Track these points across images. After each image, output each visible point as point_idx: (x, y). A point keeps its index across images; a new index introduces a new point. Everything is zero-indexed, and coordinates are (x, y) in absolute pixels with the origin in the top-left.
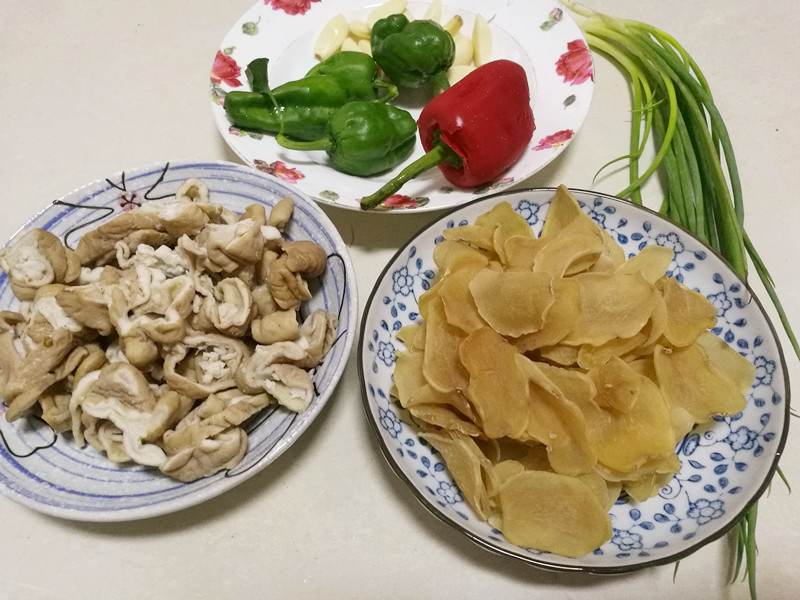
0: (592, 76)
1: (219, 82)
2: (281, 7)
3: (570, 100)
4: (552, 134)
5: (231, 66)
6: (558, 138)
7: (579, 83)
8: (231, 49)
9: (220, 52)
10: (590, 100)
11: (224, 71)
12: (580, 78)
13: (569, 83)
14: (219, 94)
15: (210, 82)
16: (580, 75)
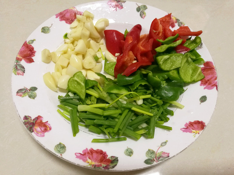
0: (217, 86)
1: (21, 60)
2: (64, 20)
3: (203, 99)
4: (192, 121)
5: (30, 50)
6: (195, 126)
7: (209, 89)
8: (33, 41)
9: (26, 42)
10: (215, 103)
11: (25, 53)
12: (210, 86)
13: (203, 87)
14: (18, 68)
15: (15, 59)
16: (210, 84)
